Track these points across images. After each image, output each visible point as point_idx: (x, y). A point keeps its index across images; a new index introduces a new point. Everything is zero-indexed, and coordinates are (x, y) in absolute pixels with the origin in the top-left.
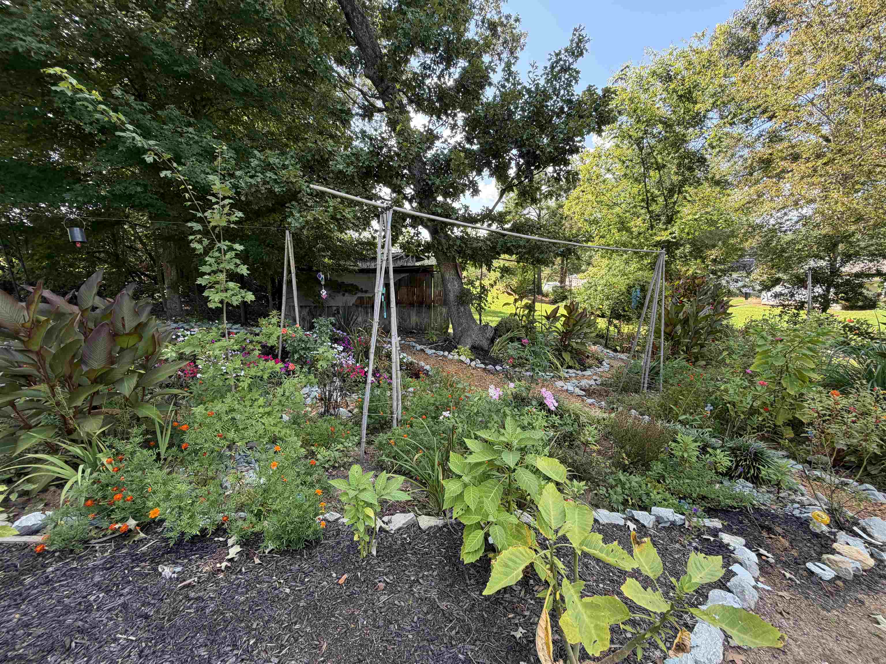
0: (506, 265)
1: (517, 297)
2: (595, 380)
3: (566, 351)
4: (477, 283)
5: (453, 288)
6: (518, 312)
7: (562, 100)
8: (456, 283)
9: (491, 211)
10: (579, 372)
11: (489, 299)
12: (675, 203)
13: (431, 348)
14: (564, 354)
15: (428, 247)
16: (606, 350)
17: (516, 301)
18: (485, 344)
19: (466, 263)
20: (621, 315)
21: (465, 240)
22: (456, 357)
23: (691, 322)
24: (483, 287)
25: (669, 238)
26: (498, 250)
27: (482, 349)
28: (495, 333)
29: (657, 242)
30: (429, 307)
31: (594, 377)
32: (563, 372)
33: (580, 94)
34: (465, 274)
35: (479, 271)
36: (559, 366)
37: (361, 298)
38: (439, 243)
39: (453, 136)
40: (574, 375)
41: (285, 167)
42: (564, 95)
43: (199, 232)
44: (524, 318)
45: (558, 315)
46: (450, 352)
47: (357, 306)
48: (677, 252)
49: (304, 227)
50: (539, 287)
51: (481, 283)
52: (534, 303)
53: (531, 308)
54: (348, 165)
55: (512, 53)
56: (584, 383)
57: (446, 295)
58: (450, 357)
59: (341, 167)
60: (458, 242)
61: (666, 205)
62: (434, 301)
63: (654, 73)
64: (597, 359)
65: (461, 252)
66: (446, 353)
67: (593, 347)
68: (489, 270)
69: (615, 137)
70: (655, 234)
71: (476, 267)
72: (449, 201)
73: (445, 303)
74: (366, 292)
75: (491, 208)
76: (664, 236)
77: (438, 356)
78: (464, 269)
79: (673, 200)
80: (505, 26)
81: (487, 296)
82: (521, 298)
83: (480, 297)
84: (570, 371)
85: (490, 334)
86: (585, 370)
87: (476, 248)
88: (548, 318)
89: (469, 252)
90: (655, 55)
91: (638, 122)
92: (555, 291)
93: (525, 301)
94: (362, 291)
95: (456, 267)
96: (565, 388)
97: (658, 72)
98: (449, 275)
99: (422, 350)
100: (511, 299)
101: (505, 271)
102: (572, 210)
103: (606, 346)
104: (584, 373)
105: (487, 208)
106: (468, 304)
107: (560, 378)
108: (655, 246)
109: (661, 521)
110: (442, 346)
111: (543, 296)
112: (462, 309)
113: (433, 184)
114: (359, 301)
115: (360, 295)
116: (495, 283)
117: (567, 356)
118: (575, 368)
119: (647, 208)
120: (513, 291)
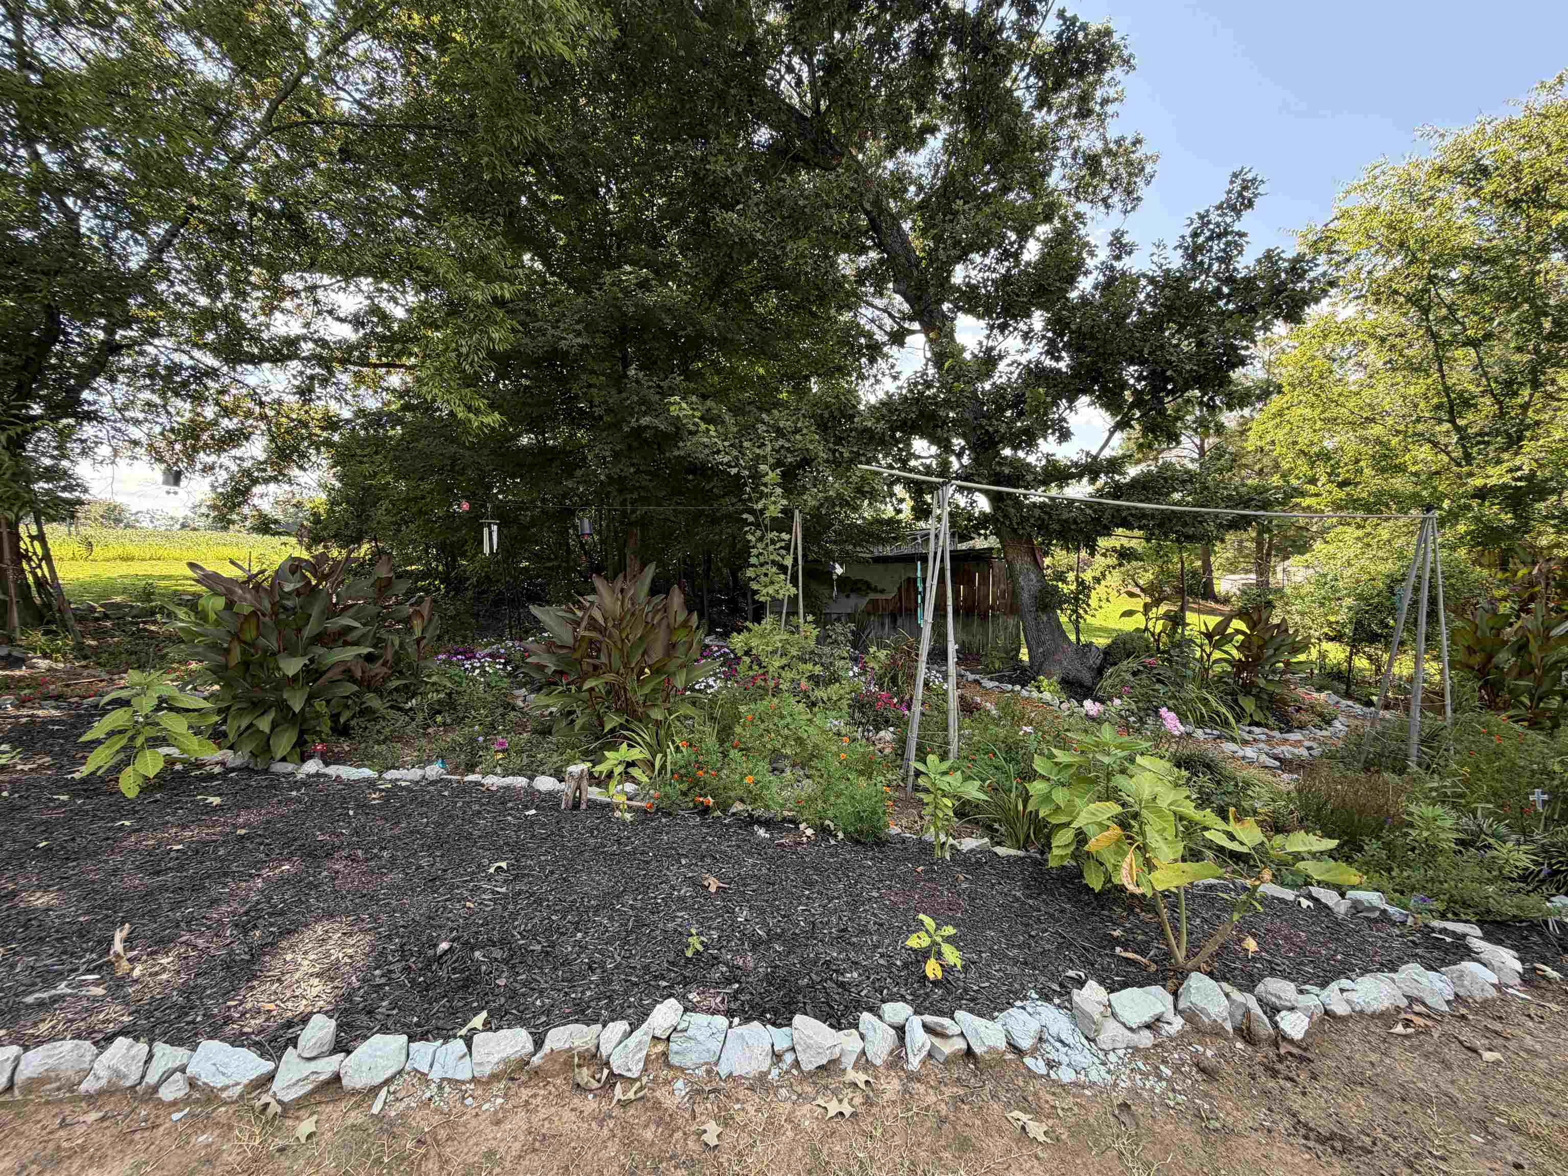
0: (1127, 545)
1: (1148, 600)
2: (1309, 749)
3: (1248, 693)
4: (1071, 576)
5: (1028, 584)
6: (1150, 625)
7: (1218, 279)
8: (1033, 576)
9: (1095, 458)
10: (1276, 734)
11: (1093, 602)
12: (1525, 407)
13: (991, 679)
14: (1242, 700)
15: (984, 520)
16: (1345, 702)
17: (1147, 608)
18: (1086, 677)
19: (1050, 544)
20: (1377, 635)
21: (1049, 509)
22: (1035, 694)
23: (1533, 646)
24: (1081, 583)
25: (1507, 479)
26: (1105, 522)
27: (1081, 685)
28: (1105, 659)
29: (1476, 488)
30: (984, 617)
31: (1307, 744)
32: (1241, 731)
33: (1252, 264)
34: (1047, 561)
35: (1074, 557)
36: (1232, 720)
37: (874, 602)
38: (1006, 516)
39: (1027, 350)
40: (1263, 737)
41: (797, 431)
42: (1218, 272)
43: (751, 524)
44: (1164, 638)
45: (1230, 631)
46: (1023, 686)
47: (869, 614)
48: (1540, 506)
49: (822, 505)
50: (1209, 585)
51: (1077, 577)
52: (1182, 609)
53: (1176, 620)
54: (878, 421)
55: (1129, 193)
56: (1286, 751)
57: (1014, 594)
58: (1024, 693)
59: (869, 424)
60: (1037, 512)
61: (1502, 414)
62: (992, 608)
63: (1442, 170)
64: (1320, 715)
65: (1042, 527)
66: (1018, 688)
67: (1315, 695)
68: (1092, 554)
69: (1357, 298)
70: (1471, 475)
71: (1068, 549)
72: (1021, 454)
73: (1013, 609)
74: (882, 591)
75: (1094, 453)
76: (1496, 476)
77: (1004, 692)
78: (1046, 554)
79: (1519, 401)
80: (1115, 155)
81: (1089, 597)
82: (1157, 602)
83: (1077, 599)
84: (1255, 729)
85: (1095, 660)
86: (1289, 731)
87: (1066, 521)
88: (1209, 636)
89: (1056, 527)
90: (1442, 136)
91: (1411, 263)
92: (1244, 592)
93: (1163, 608)
94: (875, 590)
95: (1032, 553)
96: (1241, 753)
97: (1452, 166)
98: (1022, 563)
99: (977, 682)
100: (1137, 604)
101: (1125, 555)
102: (1268, 438)
103: (1348, 695)
104: (1286, 736)
105: (1088, 454)
106: (1054, 608)
107: (1233, 740)
108: (1474, 496)
109: (1360, 908)
110: (1010, 677)
111: (1217, 601)
112: (1045, 619)
113: (997, 431)
114: (870, 608)
115: (872, 596)
116: (1104, 576)
117: (1249, 704)
118: (1267, 726)
119: (1452, 421)
120: (1142, 590)
